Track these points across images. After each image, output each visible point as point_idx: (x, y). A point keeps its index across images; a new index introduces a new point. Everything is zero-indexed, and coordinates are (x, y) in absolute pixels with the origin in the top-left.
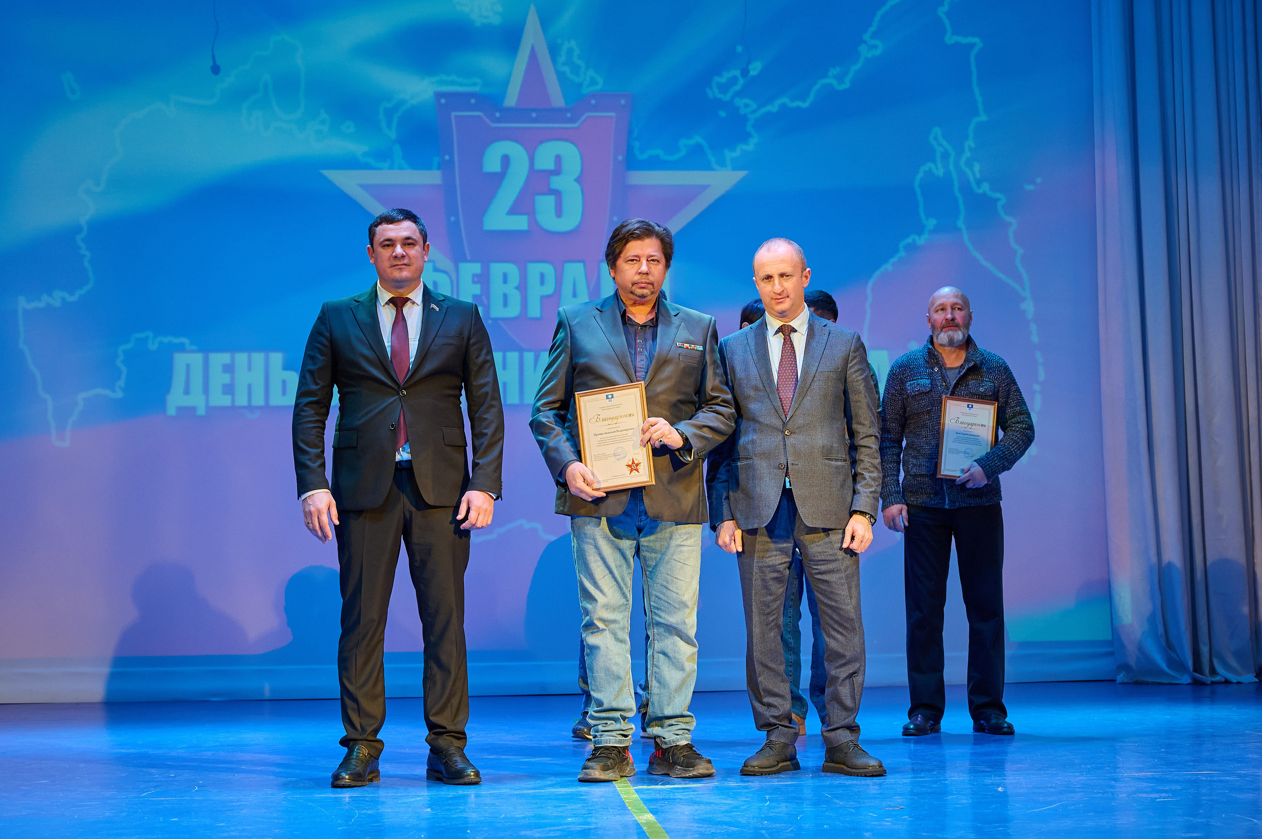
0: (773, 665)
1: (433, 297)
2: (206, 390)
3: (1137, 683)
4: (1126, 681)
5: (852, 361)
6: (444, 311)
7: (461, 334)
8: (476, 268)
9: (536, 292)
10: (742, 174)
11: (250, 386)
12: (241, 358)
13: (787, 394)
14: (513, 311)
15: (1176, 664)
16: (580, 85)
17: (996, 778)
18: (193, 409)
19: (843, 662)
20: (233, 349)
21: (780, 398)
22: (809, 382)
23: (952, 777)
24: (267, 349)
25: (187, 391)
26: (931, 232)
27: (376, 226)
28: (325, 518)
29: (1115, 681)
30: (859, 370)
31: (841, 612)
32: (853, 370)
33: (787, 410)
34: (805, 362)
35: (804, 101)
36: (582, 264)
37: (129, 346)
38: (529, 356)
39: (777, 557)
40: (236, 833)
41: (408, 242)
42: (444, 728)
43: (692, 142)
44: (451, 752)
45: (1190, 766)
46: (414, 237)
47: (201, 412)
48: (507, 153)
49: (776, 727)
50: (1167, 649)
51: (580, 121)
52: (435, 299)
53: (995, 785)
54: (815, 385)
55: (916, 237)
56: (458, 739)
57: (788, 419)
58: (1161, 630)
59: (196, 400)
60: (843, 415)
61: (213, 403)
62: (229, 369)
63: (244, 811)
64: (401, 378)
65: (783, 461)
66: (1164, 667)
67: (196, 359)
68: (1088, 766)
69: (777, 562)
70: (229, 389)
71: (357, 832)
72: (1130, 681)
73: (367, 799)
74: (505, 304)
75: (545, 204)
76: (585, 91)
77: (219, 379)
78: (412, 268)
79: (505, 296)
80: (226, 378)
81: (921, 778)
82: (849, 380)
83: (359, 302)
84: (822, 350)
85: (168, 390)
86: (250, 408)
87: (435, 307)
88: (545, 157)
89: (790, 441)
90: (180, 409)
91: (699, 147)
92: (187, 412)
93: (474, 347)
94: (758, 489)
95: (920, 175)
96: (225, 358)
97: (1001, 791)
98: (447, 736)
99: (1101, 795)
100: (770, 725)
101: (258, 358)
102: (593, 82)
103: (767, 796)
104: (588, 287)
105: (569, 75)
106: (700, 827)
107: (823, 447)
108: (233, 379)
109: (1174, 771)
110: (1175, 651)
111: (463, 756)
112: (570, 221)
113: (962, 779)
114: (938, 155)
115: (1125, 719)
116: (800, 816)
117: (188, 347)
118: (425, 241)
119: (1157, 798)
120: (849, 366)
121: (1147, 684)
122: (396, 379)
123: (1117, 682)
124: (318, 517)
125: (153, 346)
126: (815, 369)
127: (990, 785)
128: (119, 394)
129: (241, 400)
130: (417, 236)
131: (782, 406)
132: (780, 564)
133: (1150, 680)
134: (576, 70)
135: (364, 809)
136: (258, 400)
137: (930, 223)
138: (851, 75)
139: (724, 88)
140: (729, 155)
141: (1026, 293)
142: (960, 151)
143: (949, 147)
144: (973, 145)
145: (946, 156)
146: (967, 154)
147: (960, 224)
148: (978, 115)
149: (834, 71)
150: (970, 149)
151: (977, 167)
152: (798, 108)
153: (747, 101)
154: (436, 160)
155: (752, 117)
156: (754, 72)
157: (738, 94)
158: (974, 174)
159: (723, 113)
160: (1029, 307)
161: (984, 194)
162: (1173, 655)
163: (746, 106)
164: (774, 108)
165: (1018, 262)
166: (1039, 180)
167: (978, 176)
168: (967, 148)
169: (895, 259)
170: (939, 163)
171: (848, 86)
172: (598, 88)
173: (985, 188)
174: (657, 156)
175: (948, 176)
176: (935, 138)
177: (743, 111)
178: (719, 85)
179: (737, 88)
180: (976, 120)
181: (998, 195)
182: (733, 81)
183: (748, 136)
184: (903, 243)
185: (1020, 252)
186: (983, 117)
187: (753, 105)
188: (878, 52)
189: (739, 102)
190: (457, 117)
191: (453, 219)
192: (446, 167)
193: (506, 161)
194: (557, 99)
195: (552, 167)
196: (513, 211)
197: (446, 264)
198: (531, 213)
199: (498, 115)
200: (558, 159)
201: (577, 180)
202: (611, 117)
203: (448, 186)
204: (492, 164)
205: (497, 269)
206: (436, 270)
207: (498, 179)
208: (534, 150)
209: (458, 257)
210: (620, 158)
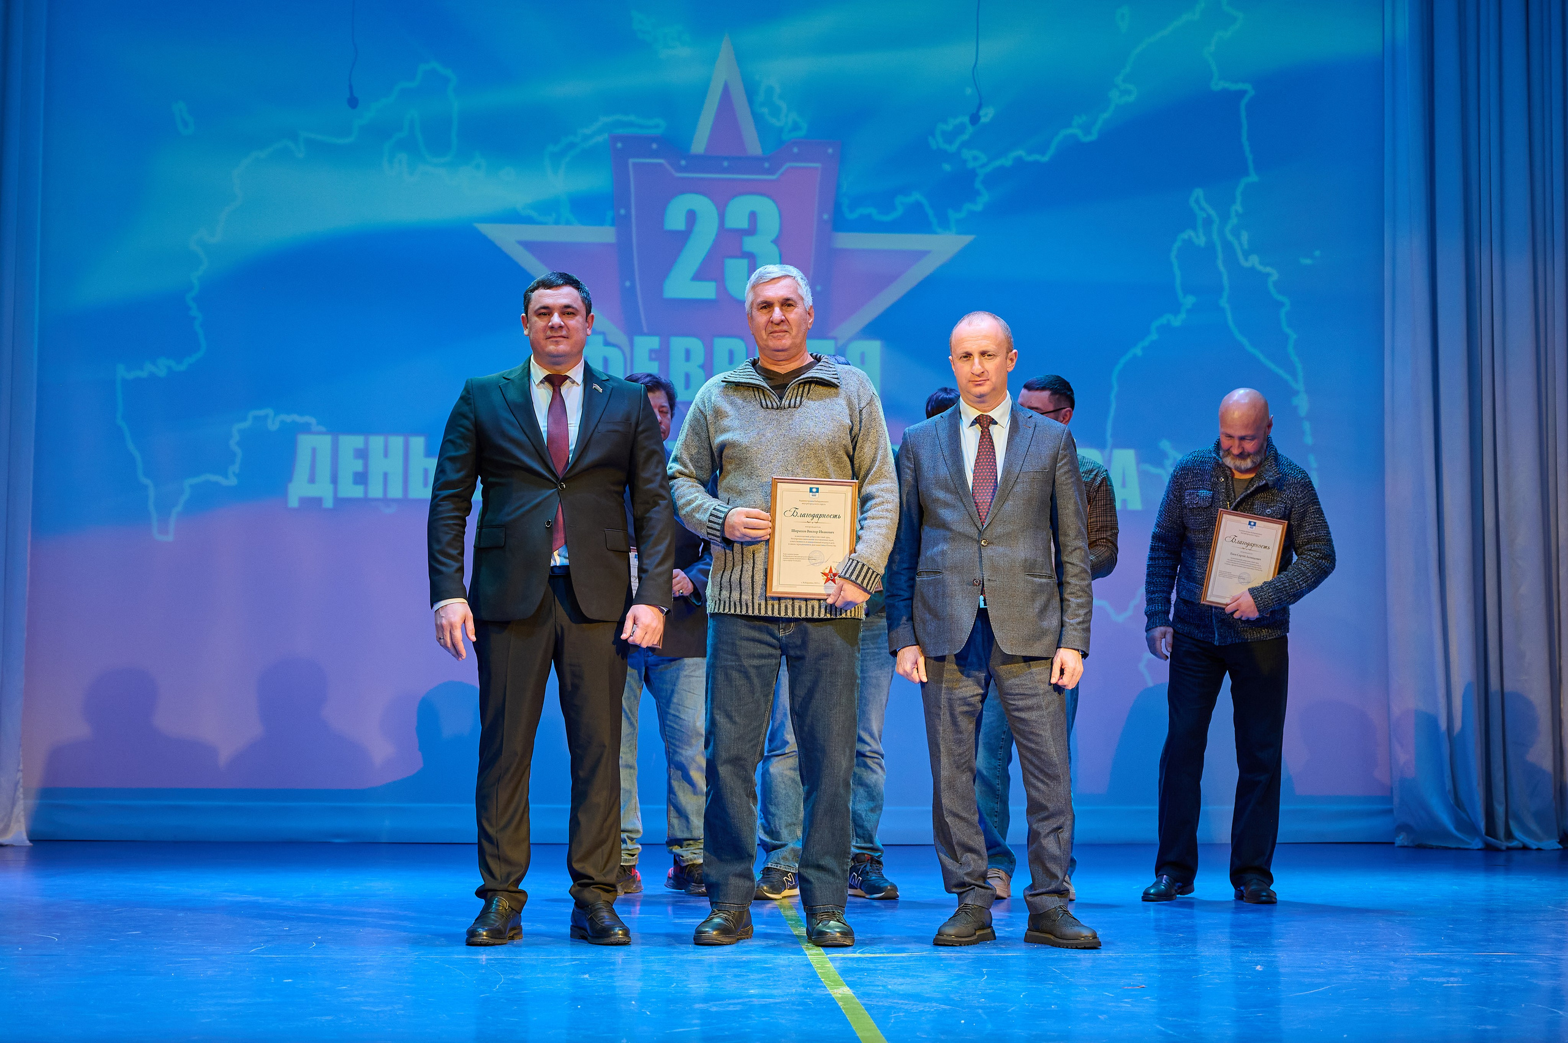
0: (964, 815)
1: (594, 375)
2: (334, 480)
3: (1420, 847)
4: (1406, 844)
5: (1062, 460)
6: (608, 393)
7: (627, 419)
8: (654, 342)
10: (968, 238)
11: (386, 475)
12: (377, 442)
13: (984, 497)
15: (1466, 826)
16: (781, 130)
17: (1254, 954)
18: (319, 500)
19: (1045, 815)
20: (366, 431)
21: (975, 503)
22: (1011, 483)
23: (1201, 952)
24: (408, 432)
25: (312, 480)
26: (1189, 311)
27: (532, 291)
28: (458, 634)
29: (1393, 843)
30: (1070, 471)
31: (1043, 756)
32: (1062, 471)
33: (984, 517)
34: (1007, 460)
35: (1043, 154)
37: (245, 425)
39: (969, 688)
40: (360, 999)
41: (567, 311)
42: (591, 878)
43: (910, 200)
44: (597, 907)
45: (1482, 946)
46: (575, 306)
47: (329, 503)
48: (693, 207)
49: (971, 887)
50: (1456, 807)
51: (778, 174)
52: (598, 378)
53: (1252, 963)
54: (1018, 488)
55: (1170, 317)
56: (608, 891)
57: (985, 526)
58: (1449, 785)
59: (323, 490)
60: (1049, 524)
61: (342, 494)
62: (362, 454)
63: (370, 973)
64: (560, 470)
65: (978, 576)
66: (1451, 827)
67: (323, 442)
68: (1363, 943)
69: (968, 694)
70: (361, 478)
71: (502, 1000)
72: (1411, 845)
73: (514, 962)
74: (688, 386)
75: (734, 268)
76: (786, 137)
77: (350, 465)
78: (571, 341)
80: (358, 465)
81: (1165, 952)
82: (1058, 482)
83: (509, 379)
84: (1027, 446)
85: (290, 479)
86: (386, 501)
87: (598, 387)
88: (738, 213)
89: (987, 552)
90: (303, 500)
91: (918, 205)
92: (311, 503)
93: (642, 436)
94: (949, 609)
95: (1178, 244)
96: (358, 441)
97: (1261, 969)
98: (593, 888)
99: (1377, 978)
100: (963, 885)
101: (396, 442)
102: (796, 127)
103: (984, 970)
105: (769, 119)
106: (906, 1004)
107: (1026, 560)
108: (366, 466)
109: (1463, 952)
110: (1465, 811)
111: (612, 911)
113: (1214, 954)
114: (1200, 222)
115: (1406, 889)
116: (1024, 994)
117: (315, 427)
118: (588, 311)
119: (1444, 983)
120: (1058, 465)
121: (1432, 848)
122: (554, 470)
123: (1396, 845)
124: (450, 632)
125: (273, 425)
126: (1018, 468)
127: (1247, 962)
128: (233, 481)
129: (376, 491)
130: (578, 304)
131: (978, 512)
132: (972, 696)
133: (1435, 843)
134: (776, 111)
135: (511, 974)
136: (395, 492)
137: (1189, 301)
138: (1099, 124)
139: (950, 137)
140: (953, 215)
141: (1300, 386)
142: (1225, 217)
143: (1212, 213)
144: (1240, 210)
145: (1208, 222)
146: (1234, 221)
147: (1224, 302)
148: (1246, 173)
149: (1078, 120)
150: (1237, 214)
151: (1245, 236)
152: (1036, 163)
153: (976, 153)
154: (610, 214)
155: (982, 172)
156: (984, 120)
157: (966, 144)
158: (1241, 244)
159: (947, 167)
160: (1302, 403)
161: (1253, 269)
162: (1463, 815)
163: (975, 158)
164: (1007, 161)
165: (1291, 349)
166: (1317, 253)
167: (1246, 246)
168: (1233, 214)
169: (1146, 343)
170: (1201, 231)
171: (1093, 137)
172: (801, 133)
173: (1254, 261)
174: (869, 216)
175: (1210, 247)
176: (1197, 201)
177: (971, 165)
178: (943, 133)
179: (965, 137)
180: (1245, 181)
181: (1268, 269)
182: (960, 129)
183: (978, 193)
184: (1156, 324)
185: (1293, 336)
186: (1253, 178)
187: (983, 158)
188: (1131, 99)
189: (967, 154)
190: (635, 164)
191: (628, 284)
192: (622, 223)
193: (691, 217)
194: (754, 147)
195: (744, 224)
196: (699, 276)
197: (621, 338)
198: (720, 280)
199: (683, 163)
200: (753, 216)
201: (776, 242)
202: (816, 169)
203: (623, 245)
204: (675, 220)
205: (679, 344)
206: (607, 343)
207: (681, 238)
208: (725, 205)
209: (633, 329)
210: (826, 217)
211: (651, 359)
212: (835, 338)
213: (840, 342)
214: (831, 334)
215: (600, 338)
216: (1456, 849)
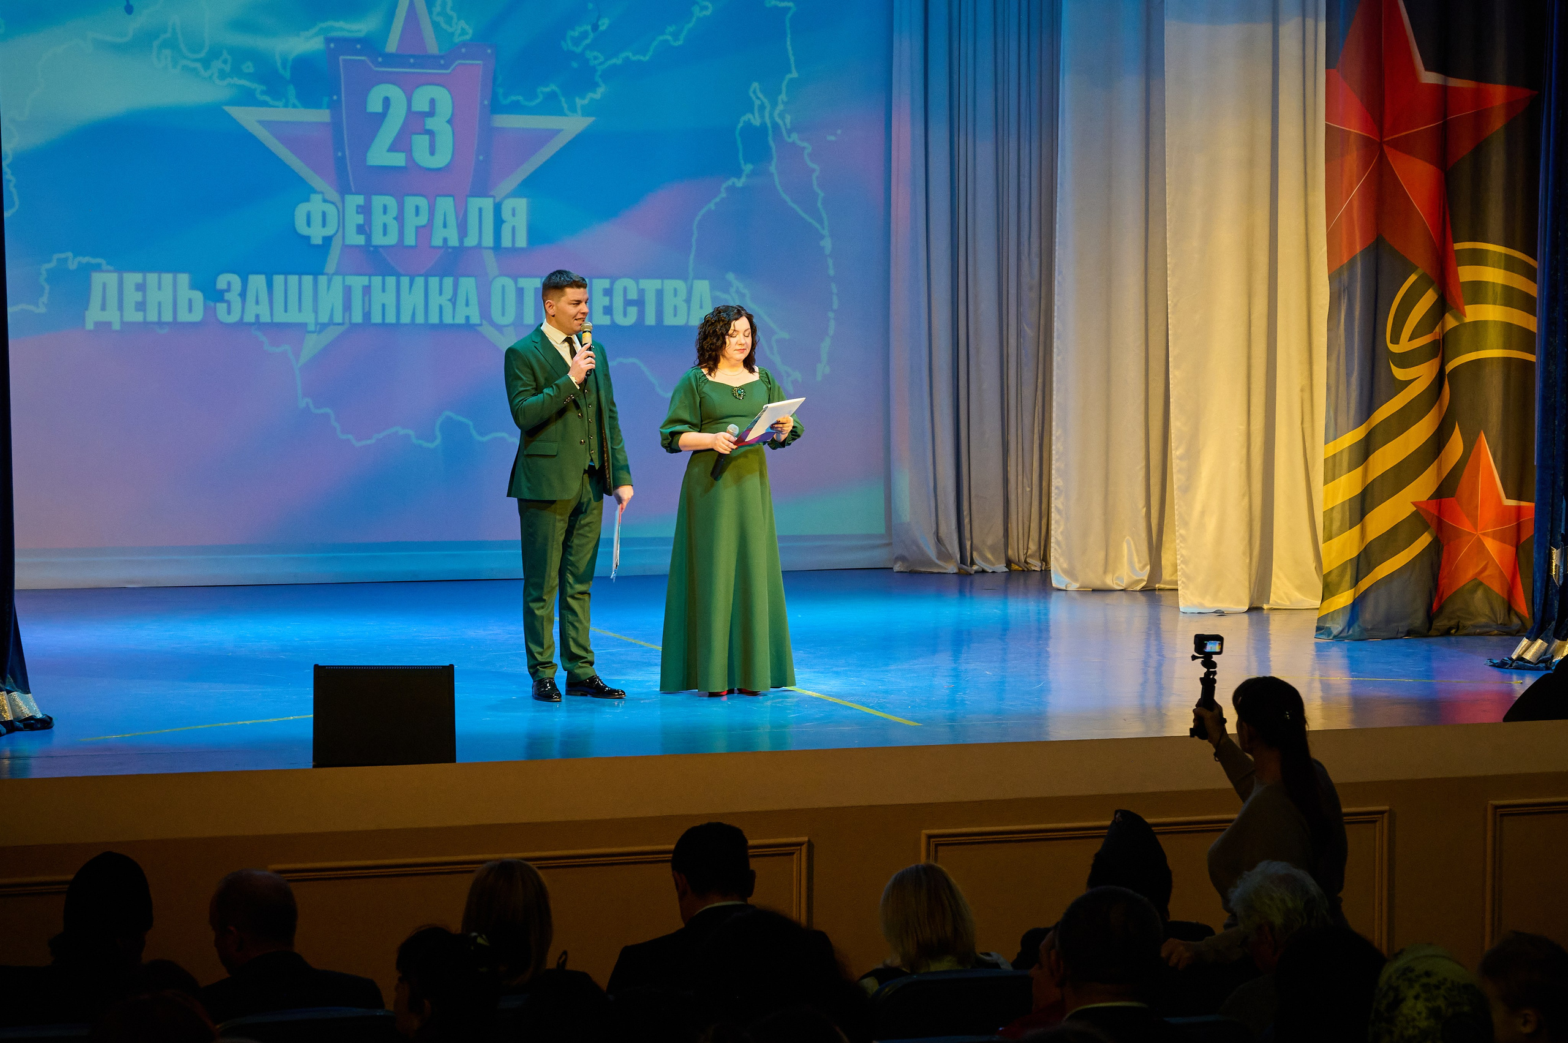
2: (121, 308)
3: (912, 573)
4: (902, 570)
8: (360, 200)
9: (412, 222)
10: (590, 120)
11: (160, 304)
12: (152, 278)
14: (392, 239)
15: (944, 555)
16: (453, 34)
18: (109, 324)
20: (145, 269)
24: (175, 271)
25: (103, 308)
26: (748, 176)
29: (892, 569)
35: (644, 55)
36: (451, 199)
37: (52, 265)
38: (405, 280)
43: (547, 90)
47: (117, 326)
48: (389, 95)
51: (451, 69)
55: (735, 180)
59: (112, 316)
61: (127, 319)
62: (141, 287)
66: (933, 556)
67: (111, 279)
70: (141, 306)
72: (905, 571)
74: (385, 234)
75: (420, 143)
76: (457, 40)
77: (132, 296)
79: (385, 226)
80: (138, 296)
85: (86, 306)
86: (160, 324)
88: (421, 99)
90: (96, 324)
91: (554, 94)
92: (103, 327)
95: (741, 125)
96: (137, 277)
101: (168, 278)
102: (463, 32)
104: (457, 218)
105: (444, 26)
108: (144, 296)
110: (945, 545)
112: (441, 159)
114: (756, 108)
117: (105, 267)
121: (921, 573)
123: (894, 571)
125: (73, 265)
128: (42, 310)
129: (152, 317)
133: (923, 570)
134: (449, 20)
136: (167, 317)
137: (748, 168)
138: (685, 32)
139: (576, 41)
140: (579, 102)
141: (826, 232)
142: (774, 104)
143: (765, 101)
144: (785, 99)
145: (762, 107)
146: (781, 107)
147: (773, 169)
148: (790, 72)
149: (671, 29)
150: (783, 102)
151: (788, 119)
152: (639, 61)
153: (595, 53)
154: (326, 100)
155: (600, 68)
156: (603, 28)
157: (588, 47)
158: (785, 125)
159: (575, 65)
160: (827, 244)
161: (793, 143)
162: (943, 549)
163: (596, 58)
164: (617, 61)
165: (819, 205)
166: (839, 132)
167: (789, 126)
168: (780, 101)
169: (717, 200)
170: (757, 115)
171: (680, 42)
172: (467, 37)
173: (794, 137)
174: (518, 101)
175: (764, 126)
176: (754, 92)
177: (592, 63)
178: (572, 38)
179: (588, 41)
180: (789, 76)
181: (805, 144)
182: (584, 35)
183: (596, 85)
184: (724, 186)
185: (821, 194)
186: (794, 74)
187: (602, 59)
188: (708, 13)
189: (589, 54)
190: (344, 60)
191: (340, 154)
192: (334, 107)
193: (387, 101)
194: (433, 46)
195: (427, 109)
196: (393, 148)
197: (334, 195)
198: (409, 152)
199: (380, 59)
200: (432, 102)
201: (449, 122)
202: (477, 65)
203: (336, 125)
204: (374, 105)
205: (378, 201)
206: (325, 201)
207: (380, 118)
208: (412, 93)
209: (344, 190)
210: (486, 103)
211: (358, 213)
212: (494, 197)
213: (497, 200)
214: (492, 193)
215: (319, 197)
216: (938, 573)
